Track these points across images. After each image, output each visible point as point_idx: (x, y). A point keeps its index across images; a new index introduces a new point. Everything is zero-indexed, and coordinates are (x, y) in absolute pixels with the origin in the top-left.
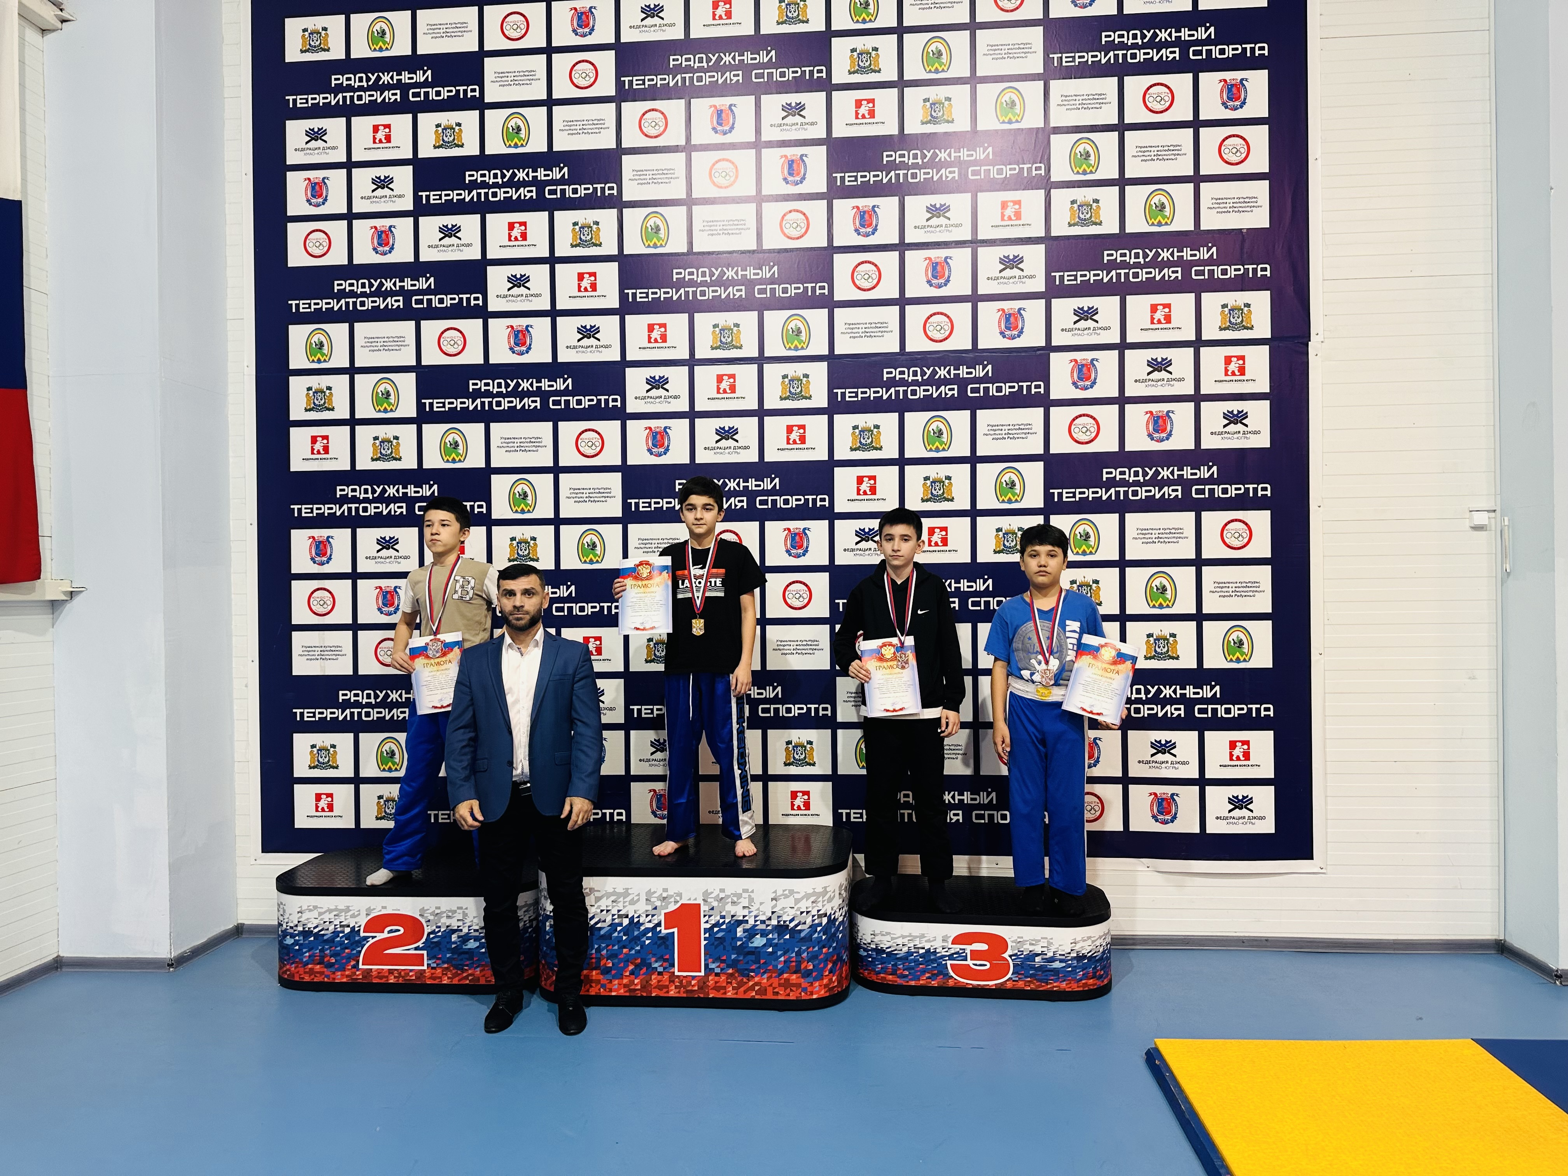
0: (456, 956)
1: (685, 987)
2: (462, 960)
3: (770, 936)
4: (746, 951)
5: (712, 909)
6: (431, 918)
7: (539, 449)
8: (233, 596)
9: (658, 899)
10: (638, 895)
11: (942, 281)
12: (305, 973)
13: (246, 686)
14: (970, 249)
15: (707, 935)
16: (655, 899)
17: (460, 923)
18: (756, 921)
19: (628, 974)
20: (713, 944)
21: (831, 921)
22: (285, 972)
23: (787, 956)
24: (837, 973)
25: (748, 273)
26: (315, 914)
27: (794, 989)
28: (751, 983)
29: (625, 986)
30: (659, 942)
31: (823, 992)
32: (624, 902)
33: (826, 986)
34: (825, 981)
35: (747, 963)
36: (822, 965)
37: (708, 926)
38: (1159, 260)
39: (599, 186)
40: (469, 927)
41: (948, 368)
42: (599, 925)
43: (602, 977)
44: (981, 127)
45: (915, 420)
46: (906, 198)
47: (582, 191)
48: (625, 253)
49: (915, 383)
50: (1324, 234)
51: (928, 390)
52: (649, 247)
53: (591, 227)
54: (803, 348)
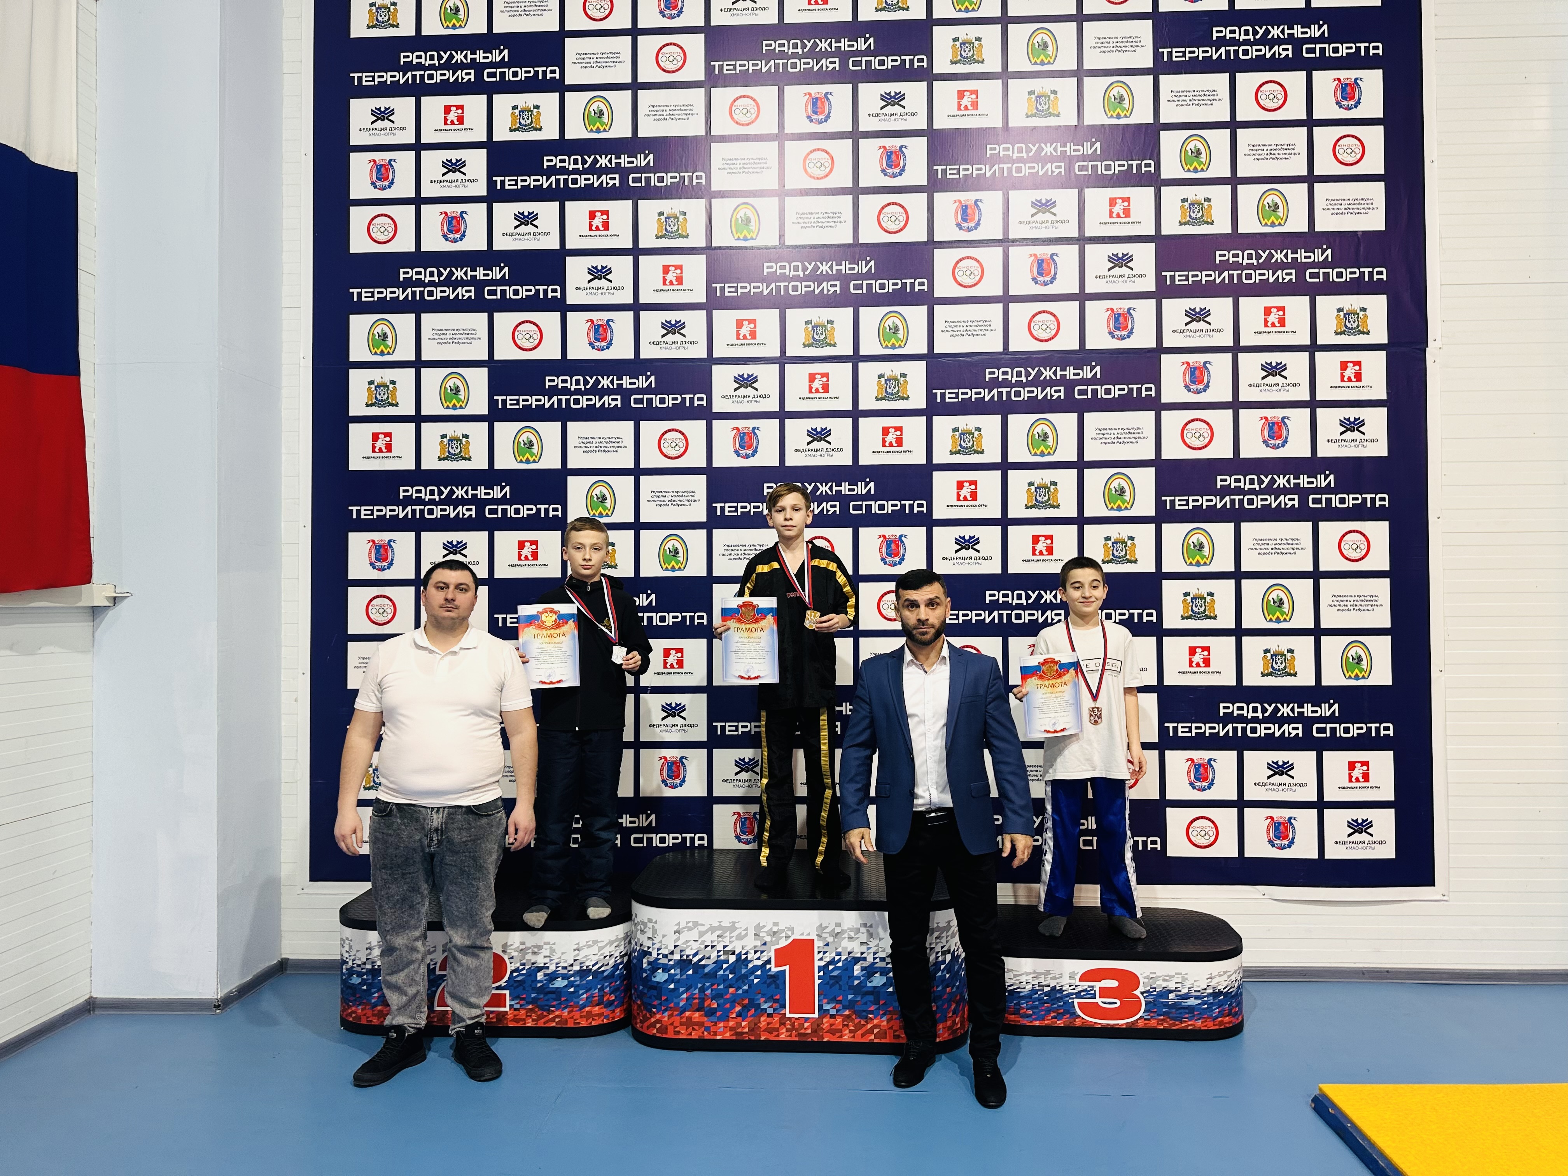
0: (542, 996)
1: (797, 1030)
2: (548, 1000)
4: (863, 990)
5: (827, 945)
6: (515, 954)
7: (619, 449)
8: (283, 602)
9: (768, 933)
10: (746, 929)
11: (1048, 278)
12: (374, 1014)
13: (296, 700)
14: (1077, 246)
15: (821, 973)
16: (765, 934)
17: (547, 960)
18: (875, 958)
19: (734, 1015)
20: (828, 983)
22: (350, 1015)
24: (959, 1014)
25: (843, 267)
29: (731, 1029)
30: (769, 981)
32: (731, 937)
33: (950, 1028)
34: (949, 1023)
35: (866, 1003)
36: (946, 1006)
37: (822, 963)
38: (1273, 261)
39: (686, 175)
40: (557, 964)
41: (1054, 368)
42: (703, 963)
43: (706, 1019)
44: (1088, 120)
45: (1019, 423)
46: (1010, 192)
47: (669, 179)
48: (713, 245)
49: (1019, 384)
50: (1441, 238)
51: (1033, 392)
52: (739, 239)
53: (677, 218)
54: (900, 346)
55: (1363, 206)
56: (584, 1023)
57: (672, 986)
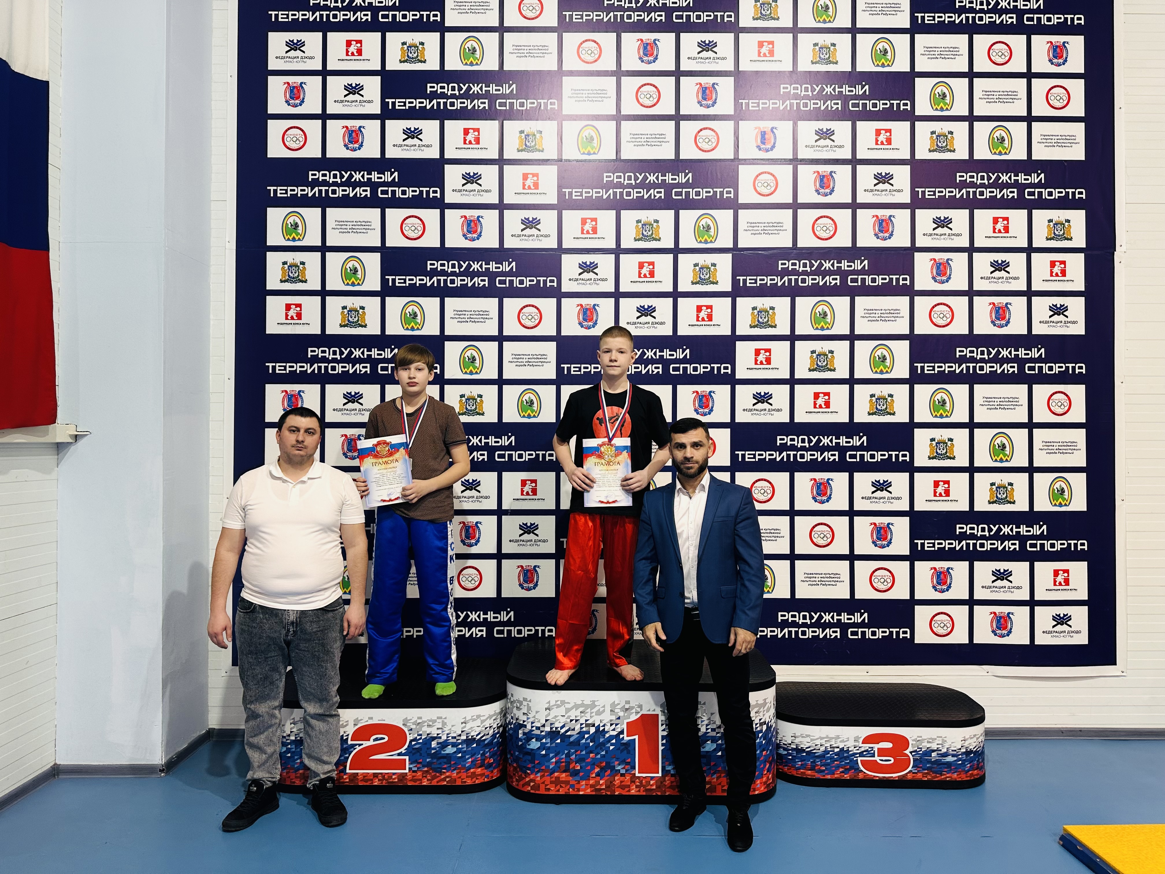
0: (435, 761)
1: (644, 786)
2: (440, 764)
6: (413, 727)
7: (487, 320)
9: (621, 710)
10: (604, 707)
11: (828, 191)
12: (296, 777)
14: (851, 166)
16: (619, 710)
17: (440, 731)
18: (707, 729)
19: (594, 775)
21: (769, 728)
25: (667, 178)
29: (592, 786)
30: (622, 748)
31: (762, 789)
32: (591, 713)
33: (765, 783)
34: (764, 779)
38: (1000, 182)
39: (542, 101)
40: (448, 734)
41: (832, 261)
42: (568, 733)
43: (571, 778)
44: (859, 69)
45: (804, 304)
46: (798, 122)
47: (529, 104)
48: (563, 158)
49: (805, 273)
50: (1126, 167)
51: (815, 279)
52: (584, 153)
53: (535, 135)
54: (711, 242)
55: (1068, 140)
56: (469, 782)
57: (544, 752)
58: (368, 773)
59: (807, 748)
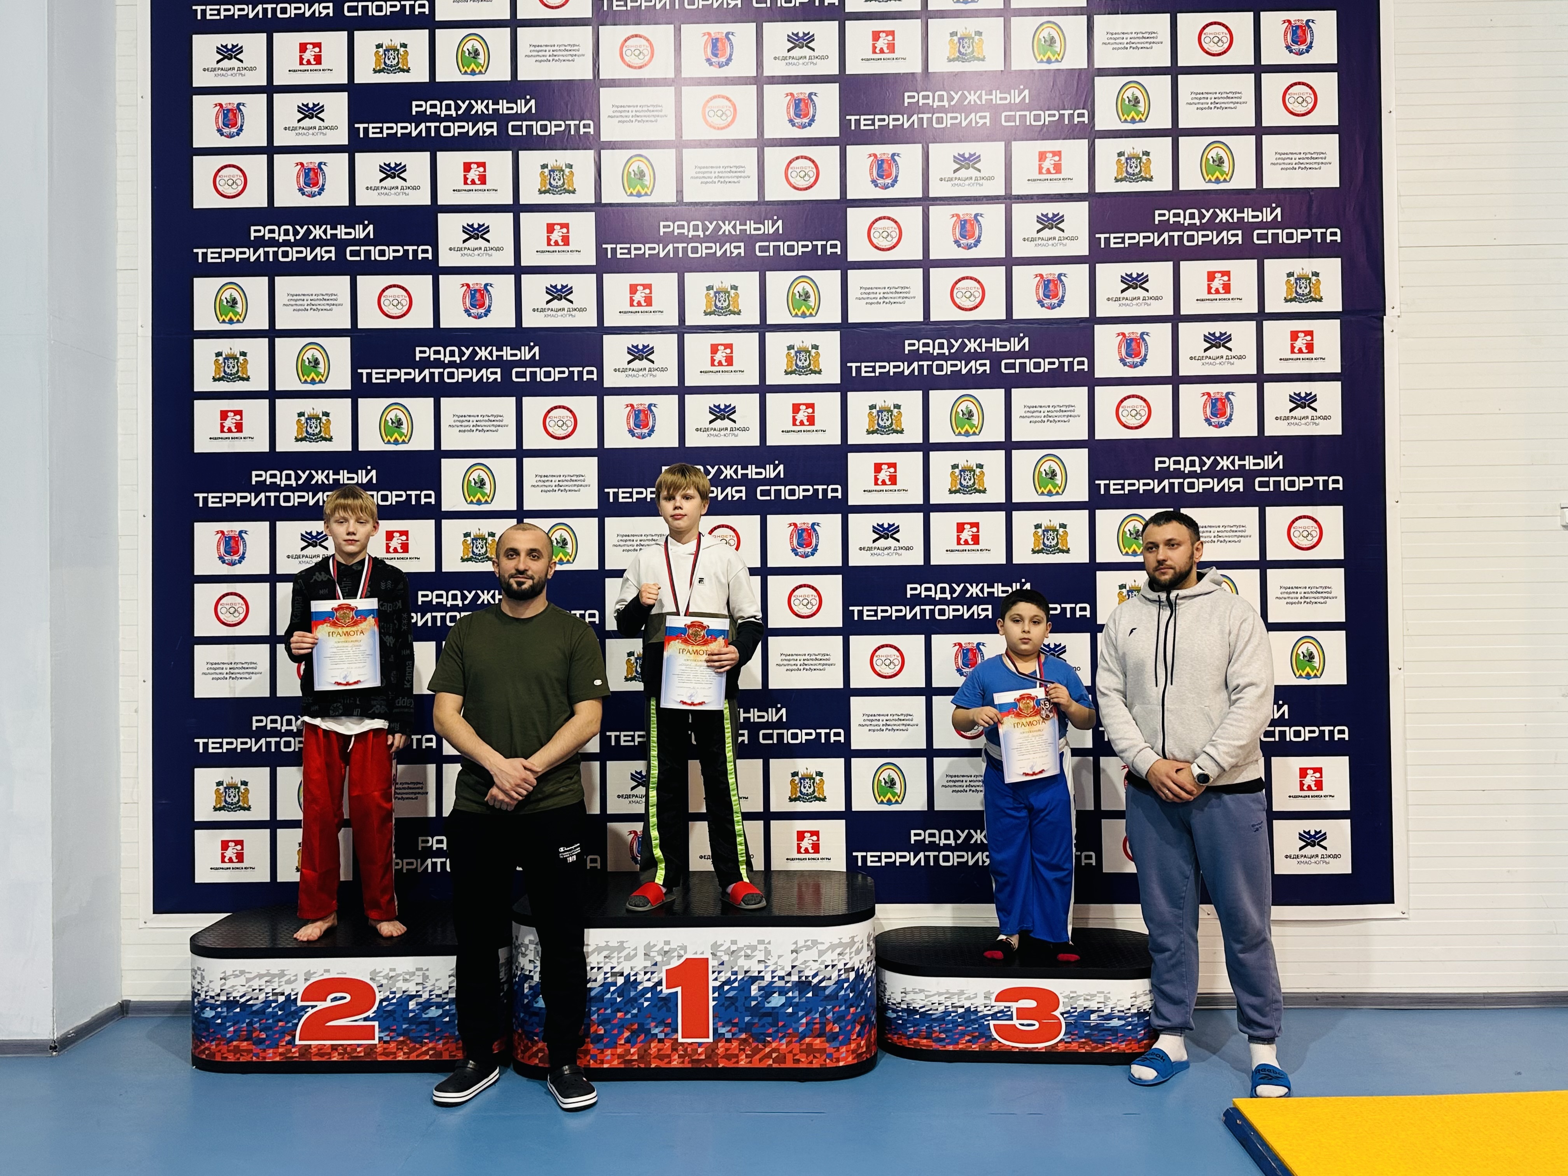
0: (414, 1027)
1: (690, 1056)
2: (421, 1031)
3: (790, 994)
4: (760, 1012)
5: (722, 964)
6: (384, 982)
7: (500, 428)
8: (120, 602)
9: (659, 953)
10: (636, 949)
11: (972, 241)
12: (229, 1051)
13: (136, 711)
14: (1003, 206)
15: (716, 995)
16: (656, 954)
17: (420, 988)
18: (773, 977)
19: (622, 1042)
20: (723, 1005)
21: (859, 976)
22: (203, 1052)
23: (809, 1018)
24: (865, 1037)
25: (747, 227)
26: (242, 980)
27: (818, 1055)
28: (767, 1050)
29: (620, 1056)
30: (660, 1004)
31: (850, 1059)
32: (619, 958)
33: (853, 1052)
34: (853, 1046)
35: (763, 1026)
36: (849, 1028)
37: (717, 984)
38: (1217, 221)
39: (572, 123)
40: (430, 991)
41: (979, 340)
43: (592, 1046)
44: (1015, 66)
45: (941, 399)
46: (930, 145)
47: (553, 128)
48: (603, 202)
49: (942, 357)
50: (1399, 196)
51: (956, 365)
52: (631, 195)
53: (563, 171)
54: (811, 315)
55: (1315, 159)
58: (325, 1045)
59: (920, 1008)
